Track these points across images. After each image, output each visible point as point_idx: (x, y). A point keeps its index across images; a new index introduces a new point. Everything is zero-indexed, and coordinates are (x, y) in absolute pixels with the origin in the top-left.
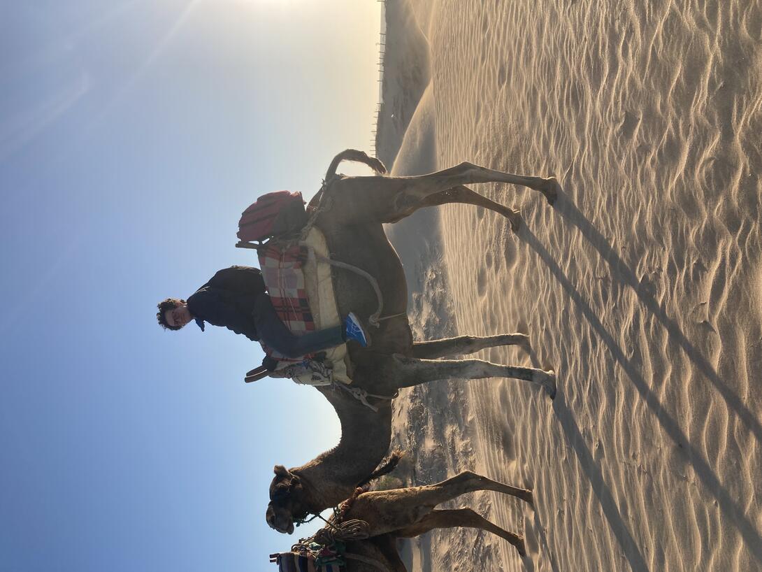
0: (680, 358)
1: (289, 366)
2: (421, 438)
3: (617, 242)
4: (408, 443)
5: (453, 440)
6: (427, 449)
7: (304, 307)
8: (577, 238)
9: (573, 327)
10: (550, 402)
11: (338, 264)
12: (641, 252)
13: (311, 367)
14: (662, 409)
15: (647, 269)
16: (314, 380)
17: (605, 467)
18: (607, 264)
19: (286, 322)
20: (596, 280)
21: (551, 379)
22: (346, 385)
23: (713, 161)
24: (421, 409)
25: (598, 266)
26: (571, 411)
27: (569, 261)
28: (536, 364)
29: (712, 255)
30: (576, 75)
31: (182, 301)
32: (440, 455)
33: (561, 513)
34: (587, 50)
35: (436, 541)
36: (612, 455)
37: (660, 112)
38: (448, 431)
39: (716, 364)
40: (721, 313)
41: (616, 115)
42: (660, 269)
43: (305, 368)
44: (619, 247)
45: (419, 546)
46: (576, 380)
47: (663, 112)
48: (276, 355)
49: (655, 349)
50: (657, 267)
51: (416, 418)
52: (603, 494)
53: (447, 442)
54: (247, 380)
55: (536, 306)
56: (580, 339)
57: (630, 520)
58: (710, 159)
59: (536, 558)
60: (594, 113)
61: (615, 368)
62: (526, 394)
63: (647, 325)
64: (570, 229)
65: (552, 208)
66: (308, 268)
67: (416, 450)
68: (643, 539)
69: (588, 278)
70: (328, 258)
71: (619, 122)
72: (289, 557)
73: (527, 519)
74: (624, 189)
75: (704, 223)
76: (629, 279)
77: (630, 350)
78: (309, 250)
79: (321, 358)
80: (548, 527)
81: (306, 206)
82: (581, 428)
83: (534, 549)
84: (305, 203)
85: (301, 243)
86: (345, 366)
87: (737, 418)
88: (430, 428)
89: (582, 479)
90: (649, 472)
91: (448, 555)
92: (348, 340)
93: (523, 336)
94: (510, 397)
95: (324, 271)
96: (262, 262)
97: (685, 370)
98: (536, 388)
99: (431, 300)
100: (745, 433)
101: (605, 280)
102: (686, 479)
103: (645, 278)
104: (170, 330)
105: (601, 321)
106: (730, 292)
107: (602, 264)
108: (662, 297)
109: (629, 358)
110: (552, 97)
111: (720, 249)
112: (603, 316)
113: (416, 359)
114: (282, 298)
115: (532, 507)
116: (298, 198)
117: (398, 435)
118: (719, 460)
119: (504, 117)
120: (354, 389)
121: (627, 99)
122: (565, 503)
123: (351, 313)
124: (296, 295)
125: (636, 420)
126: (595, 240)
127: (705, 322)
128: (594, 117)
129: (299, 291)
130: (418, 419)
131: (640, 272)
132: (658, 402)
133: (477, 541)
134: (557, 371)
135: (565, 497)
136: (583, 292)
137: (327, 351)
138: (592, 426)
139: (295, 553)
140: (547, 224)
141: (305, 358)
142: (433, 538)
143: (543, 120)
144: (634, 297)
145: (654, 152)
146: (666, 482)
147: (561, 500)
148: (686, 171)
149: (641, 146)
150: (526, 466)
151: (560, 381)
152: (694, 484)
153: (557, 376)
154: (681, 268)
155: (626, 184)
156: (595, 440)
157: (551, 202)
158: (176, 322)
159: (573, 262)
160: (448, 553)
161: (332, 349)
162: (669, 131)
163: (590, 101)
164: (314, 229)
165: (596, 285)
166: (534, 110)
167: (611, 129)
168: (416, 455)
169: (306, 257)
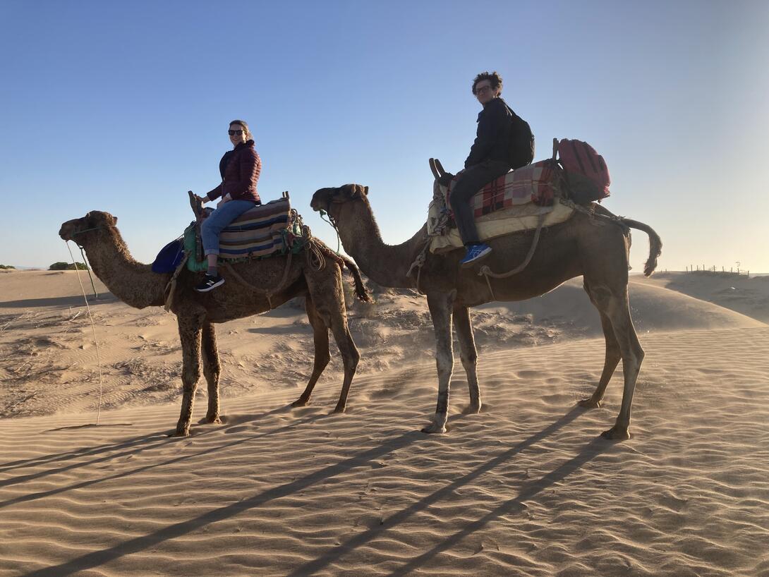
0: (453, 529)
1: (443, 197)
2: (391, 323)
3: (561, 487)
4: (384, 311)
5: (389, 353)
6: (380, 329)
7: (496, 206)
8: (568, 455)
9: (484, 449)
10: (419, 428)
11: (537, 236)
12: (548, 506)
13: (443, 216)
14: (413, 513)
15: (532, 509)
16: (432, 219)
17: (365, 469)
18: (540, 478)
19: (482, 191)
20: (526, 469)
21: (438, 429)
22: (428, 248)
23: (626, 565)
24: (418, 324)
25: (539, 471)
26: (410, 445)
27: (545, 448)
28: (451, 418)
29: (540, 557)
30: (735, 461)
31: (499, 94)
32: (376, 341)
33: (327, 435)
34: (759, 471)
35: (301, 338)
36: (374, 474)
37: (681, 529)
38: (398, 349)
39: (447, 553)
40: (489, 560)
41: (685, 493)
42: (531, 519)
43: (441, 210)
44: (555, 489)
45: (295, 323)
46: (437, 450)
47: (682, 531)
48: (453, 184)
49: (461, 511)
50: (534, 516)
51: (408, 319)
52: (343, 467)
53: (388, 348)
54: (431, 160)
55: (505, 420)
56: (472, 454)
57: (323, 485)
58: (628, 564)
59: (290, 415)
60: (692, 474)
61: (447, 481)
62: (427, 410)
63: (483, 506)
64: (576, 450)
65: (598, 435)
66: (533, 207)
67: (379, 319)
68: (309, 493)
69: (528, 463)
70: (543, 226)
71: (678, 495)
72: (287, 207)
73: (321, 409)
74: (609, 495)
75: (570, 555)
76: (524, 495)
77: (461, 492)
78: (550, 208)
79: (451, 224)
80: (315, 425)
81: (596, 202)
82: (396, 452)
83: (297, 414)
84: (599, 202)
85: (558, 200)
86: (444, 246)
87: (403, 563)
88: (399, 332)
89: (355, 451)
90: (360, 500)
91: (288, 349)
92: (466, 248)
93: (478, 408)
94: (423, 396)
95: (529, 222)
96: (538, 164)
97: (443, 532)
98: (430, 417)
99: (524, 332)
100: (391, 568)
101: (526, 476)
102: (356, 526)
103: (525, 507)
104: (472, 85)
105: (489, 472)
106: (506, 568)
107: (540, 474)
108: (506, 519)
109: (455, 491)
110: (716, 439)
111: (545, 564)
112: (493, 473)
113: (452, 310)
114: (504, 185)
115: (331, 413)
116: (604, 195)
117: (392, 302)
118: (372, 549)
119: (700, 395)
120: (424, 256)
121: (701, 503)
122: (335, 438)
123: (491, 249)
124: (506, 198)
125: (404, 494)
126: (564, 470)
127: (482, 548)
128: (686, 474)
129: (510, 201)
130: (408, 320)
131: (531, 503)
132: (418, 511)
133: (301, 375)
134: (445, 435)
135: (340, 438)
136: (516, 459)
137: (457, 229)
138: (398, 460)
139: (289, 212)
140: (583, 431)
141: (450, 210)
142: (303, 336)
143: (690, 430)
144: (508, 498)
145: (641, 520)
146: (352, 512)
147: (337, 435)
148: (620, 544)
149: (651, 511)
150: (365, 409)
151: (436, 437)
152: (352, 531)
153: (441, 435)
154: (531, 535)
155: (613, 496)
156: (387, 462)
157: (605, 434)
158: (480, 90)
159: (545, 451)
160: (290, 349)
161: (458, 234)
162: (661, 534)
163: (705, 472)
164: (571, 210)
165: (521, 469)
166: (703, 422)
167: (672, 488)
168: (374, 319)
169: (543, 205)
